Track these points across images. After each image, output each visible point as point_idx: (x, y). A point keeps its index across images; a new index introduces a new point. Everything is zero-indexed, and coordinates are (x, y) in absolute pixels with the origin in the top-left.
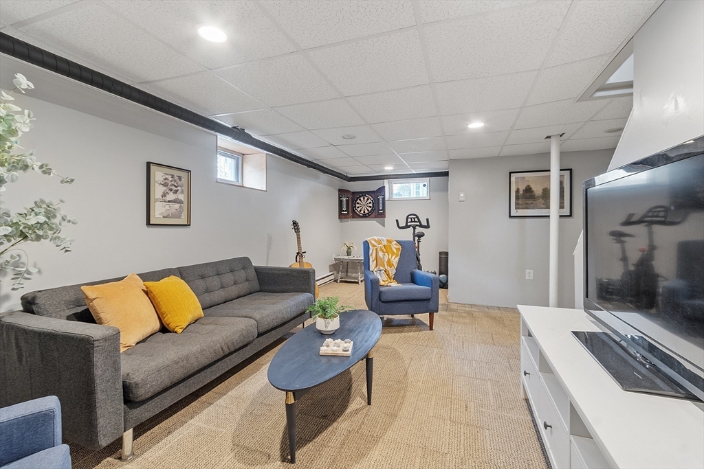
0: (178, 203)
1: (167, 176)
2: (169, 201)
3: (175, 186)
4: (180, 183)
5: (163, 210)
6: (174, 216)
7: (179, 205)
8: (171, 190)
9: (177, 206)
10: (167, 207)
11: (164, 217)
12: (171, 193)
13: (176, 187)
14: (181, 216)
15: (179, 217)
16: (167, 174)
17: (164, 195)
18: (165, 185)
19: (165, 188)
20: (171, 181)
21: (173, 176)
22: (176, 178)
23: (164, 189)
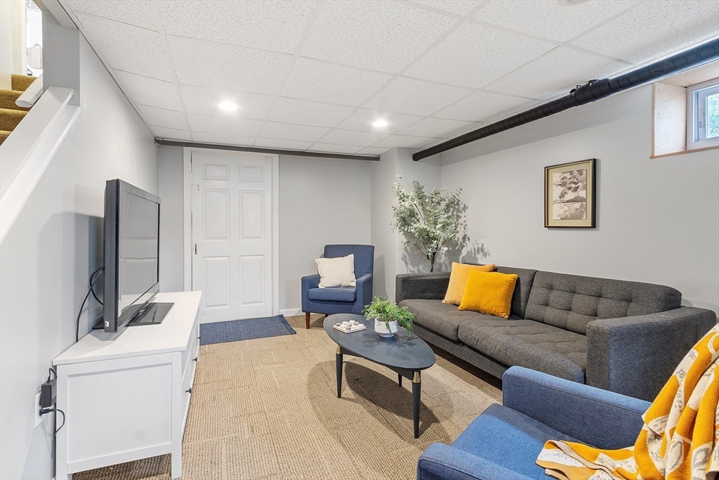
0: (578, 202)
1: (565, 175)
2: (568, 202)
3: (574, 183)
4: (580, 178)
5: (561, 212)
6: (573, 217)
7: (580, 203)
8: (570, 189)
9: (577, 205)
10: (566, 208)
11: (562, 219)
12: (570, 192)
13: (576, 183)
14: (583, 216)
15: (580, 218)
16: (565, 173)
17: (562, 196)
18: (563, 185)
19: (563, 188)
20: (570, 179)
21: (571, 173)
22: (576, 173)
23: (561, 189)
